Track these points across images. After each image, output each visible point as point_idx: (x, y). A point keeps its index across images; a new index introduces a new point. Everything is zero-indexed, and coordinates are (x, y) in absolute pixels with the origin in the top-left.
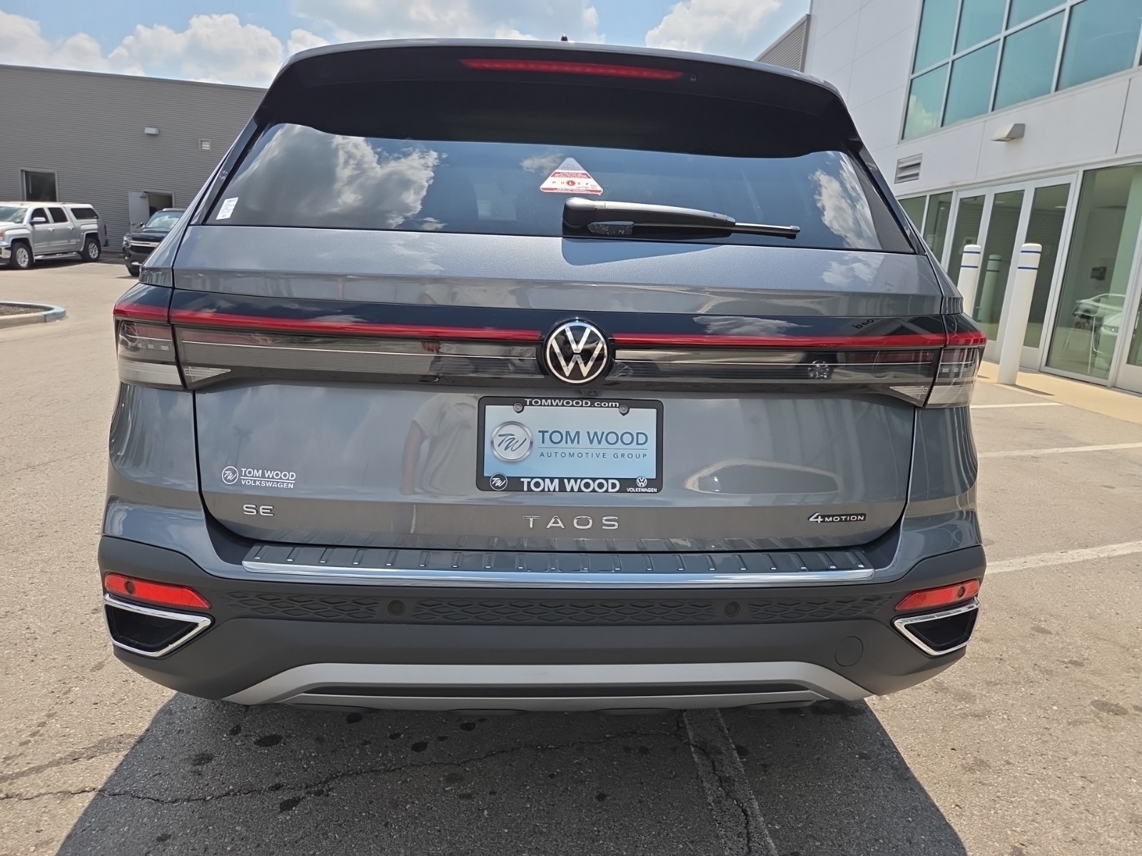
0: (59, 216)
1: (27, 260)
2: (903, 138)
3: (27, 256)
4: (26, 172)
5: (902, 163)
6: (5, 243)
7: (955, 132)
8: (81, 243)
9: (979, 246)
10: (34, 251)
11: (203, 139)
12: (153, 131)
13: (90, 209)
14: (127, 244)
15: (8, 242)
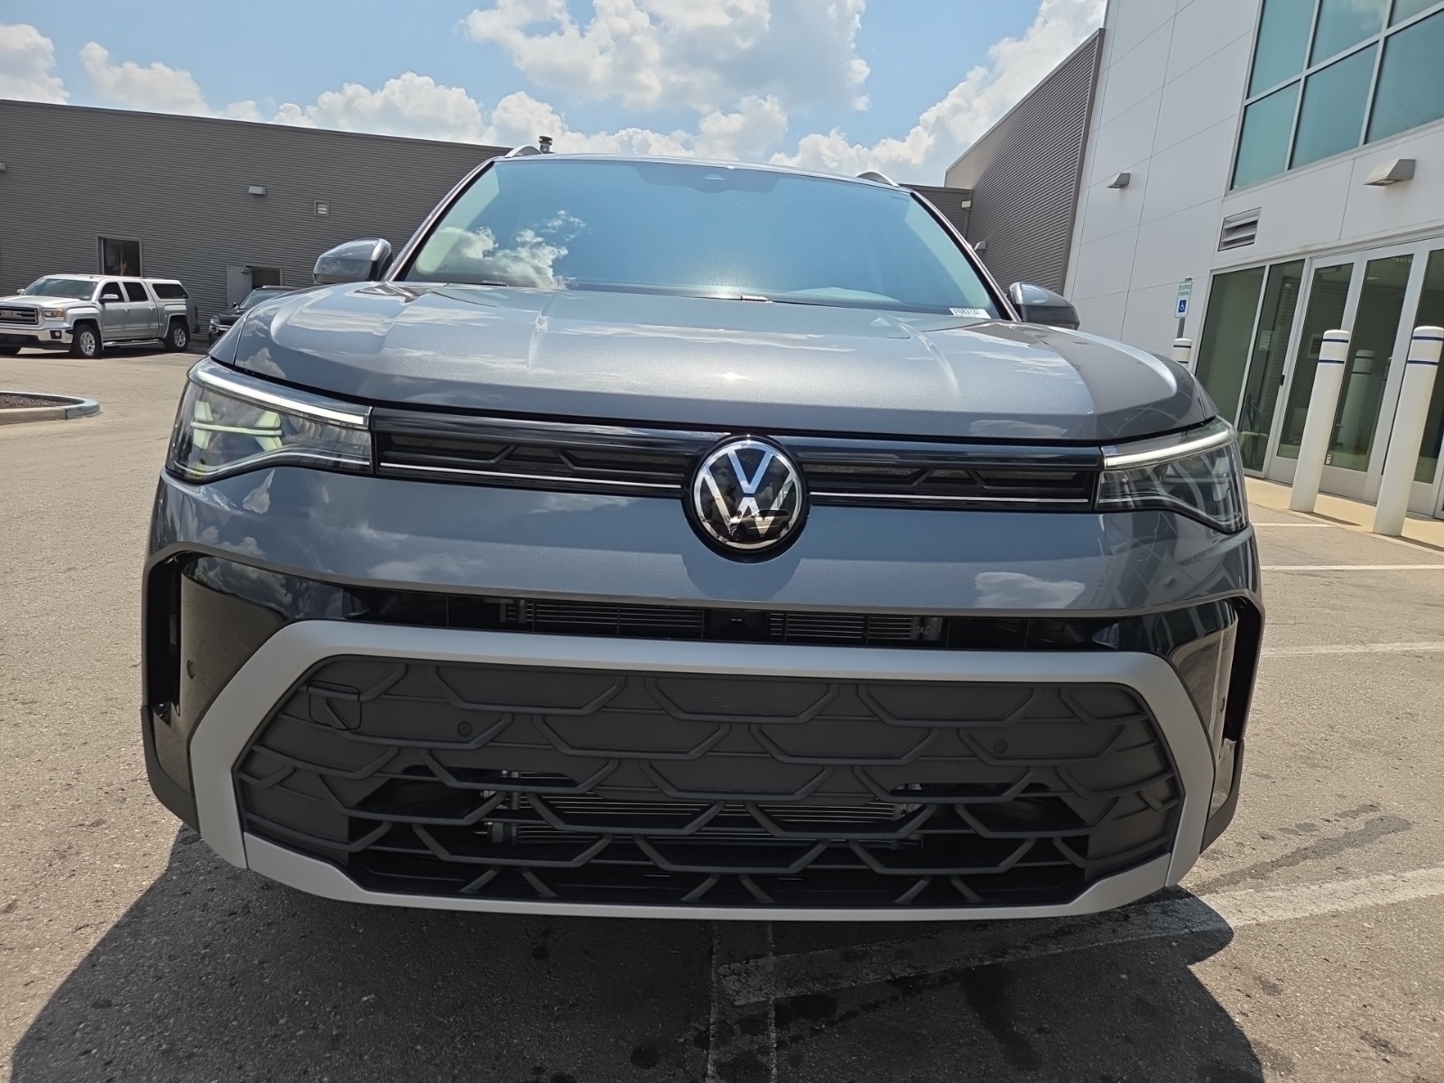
0: (137, 293)
1: (94, 346)
2: (1232, 188)
3: (94, 342)
4: (105, 240)
5: (1230, 222)
6: (66, 325)
7: (1309, 177)
8: (164, 328)
9: (1345, 332)
10: (102, 335)
11: (319, 201)
12: (258, 190)
13: (178, 285)
14: (214, 329)
15: (70, 323)
